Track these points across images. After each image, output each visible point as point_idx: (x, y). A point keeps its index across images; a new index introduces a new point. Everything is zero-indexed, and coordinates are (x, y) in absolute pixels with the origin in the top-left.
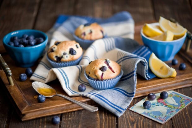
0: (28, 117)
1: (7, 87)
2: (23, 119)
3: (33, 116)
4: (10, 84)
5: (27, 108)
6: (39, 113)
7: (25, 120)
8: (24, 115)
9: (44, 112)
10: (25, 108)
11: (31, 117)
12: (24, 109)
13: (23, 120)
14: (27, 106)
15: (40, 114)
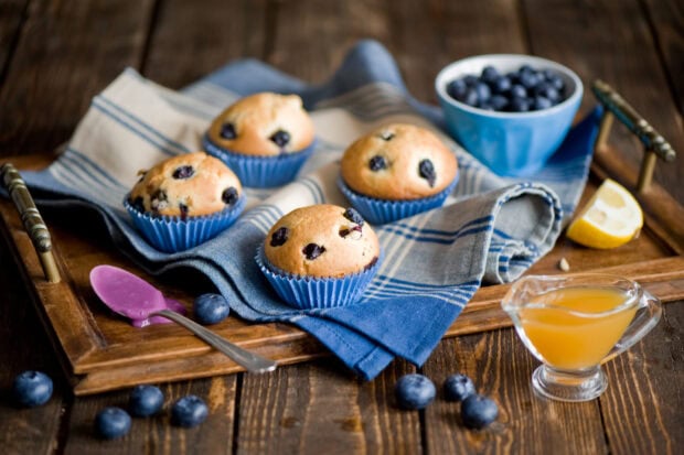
0: (97, 383)
1: (37, 287)
2: (79, 389)
3: (110, 382)
4: (46, 277)
5: (93, 355)
6: (131, 371)
7: (84, 392)
8: (83, 376)
9: (149, 369)
10: (87, 355)
11: (103, 384)
12: (81, 359)
13: (77, 393)
14: (94, 348)
15: (135, 376)
